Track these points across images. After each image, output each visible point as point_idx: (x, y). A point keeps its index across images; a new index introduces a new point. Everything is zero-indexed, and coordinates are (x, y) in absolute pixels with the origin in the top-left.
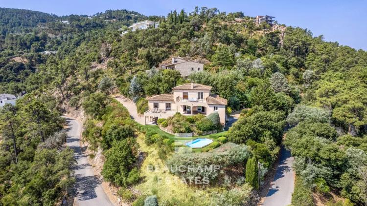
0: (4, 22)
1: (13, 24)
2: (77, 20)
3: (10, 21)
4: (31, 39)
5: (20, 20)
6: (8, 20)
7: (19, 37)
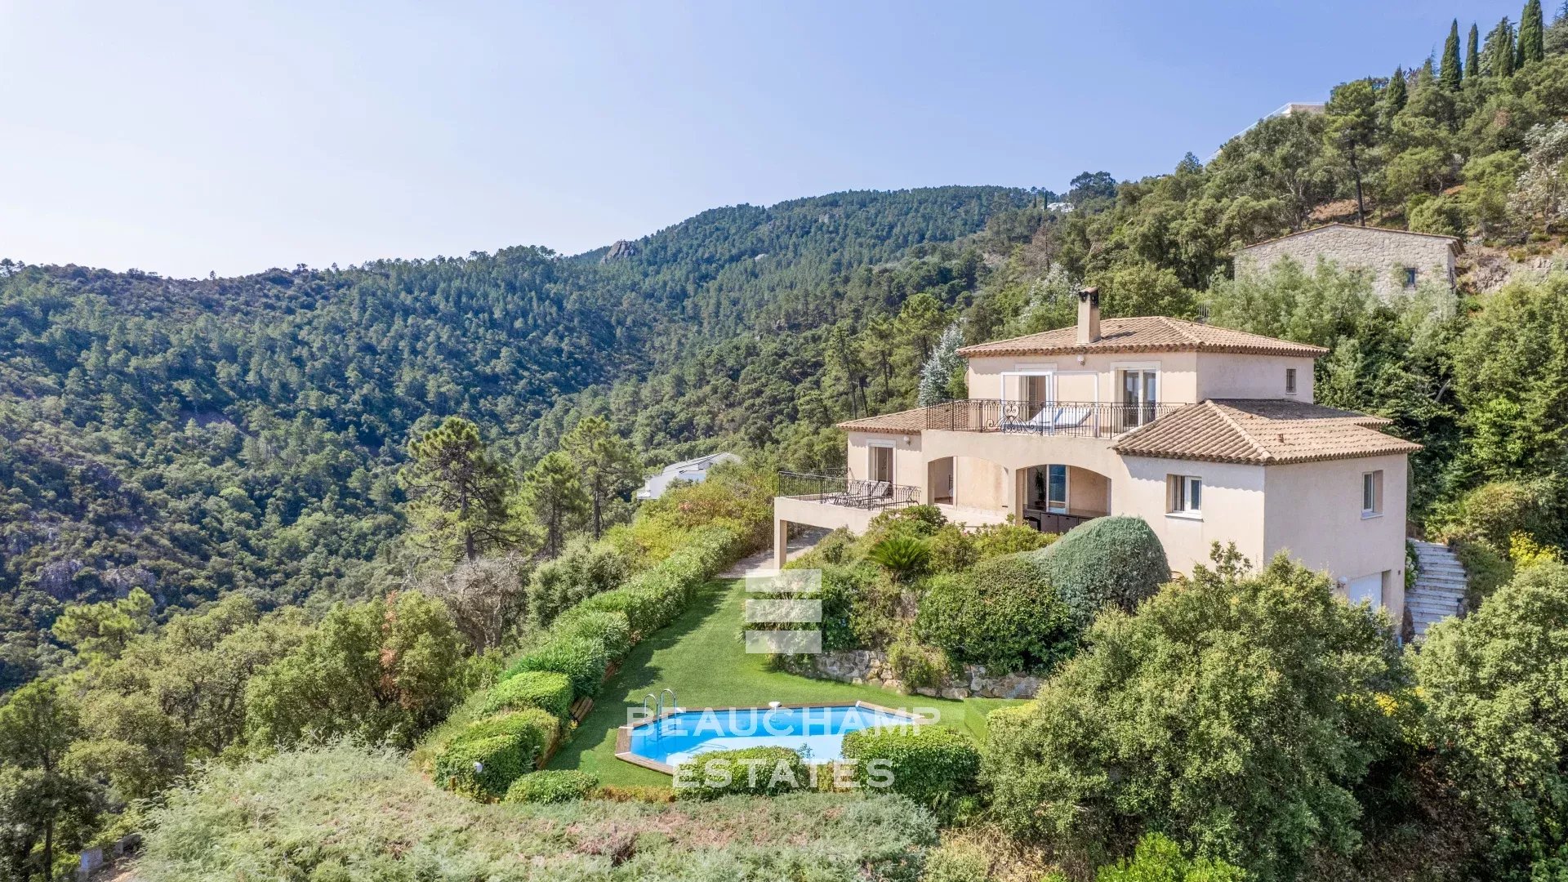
0: (878, 237)
1: (900, 241)
2: (1102, 193)
3: (896, 231)
4: (923, 278)
5: (923, 225)
6: (891, 227)
7: (887, 274)
